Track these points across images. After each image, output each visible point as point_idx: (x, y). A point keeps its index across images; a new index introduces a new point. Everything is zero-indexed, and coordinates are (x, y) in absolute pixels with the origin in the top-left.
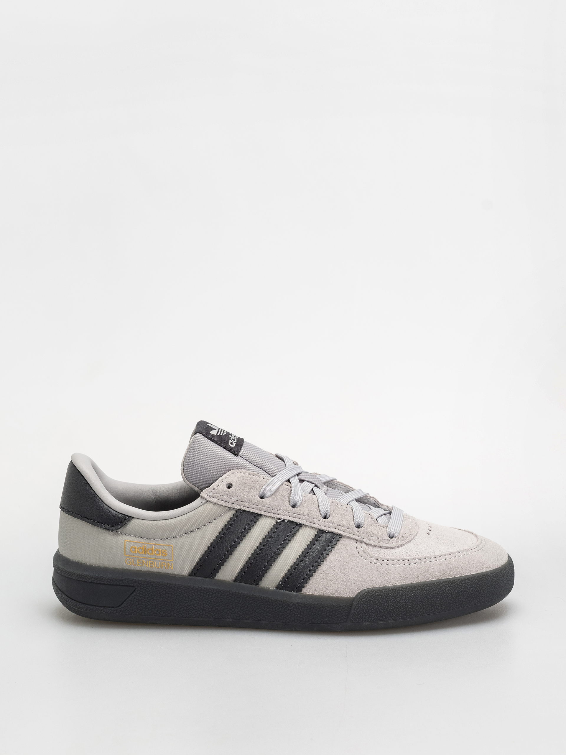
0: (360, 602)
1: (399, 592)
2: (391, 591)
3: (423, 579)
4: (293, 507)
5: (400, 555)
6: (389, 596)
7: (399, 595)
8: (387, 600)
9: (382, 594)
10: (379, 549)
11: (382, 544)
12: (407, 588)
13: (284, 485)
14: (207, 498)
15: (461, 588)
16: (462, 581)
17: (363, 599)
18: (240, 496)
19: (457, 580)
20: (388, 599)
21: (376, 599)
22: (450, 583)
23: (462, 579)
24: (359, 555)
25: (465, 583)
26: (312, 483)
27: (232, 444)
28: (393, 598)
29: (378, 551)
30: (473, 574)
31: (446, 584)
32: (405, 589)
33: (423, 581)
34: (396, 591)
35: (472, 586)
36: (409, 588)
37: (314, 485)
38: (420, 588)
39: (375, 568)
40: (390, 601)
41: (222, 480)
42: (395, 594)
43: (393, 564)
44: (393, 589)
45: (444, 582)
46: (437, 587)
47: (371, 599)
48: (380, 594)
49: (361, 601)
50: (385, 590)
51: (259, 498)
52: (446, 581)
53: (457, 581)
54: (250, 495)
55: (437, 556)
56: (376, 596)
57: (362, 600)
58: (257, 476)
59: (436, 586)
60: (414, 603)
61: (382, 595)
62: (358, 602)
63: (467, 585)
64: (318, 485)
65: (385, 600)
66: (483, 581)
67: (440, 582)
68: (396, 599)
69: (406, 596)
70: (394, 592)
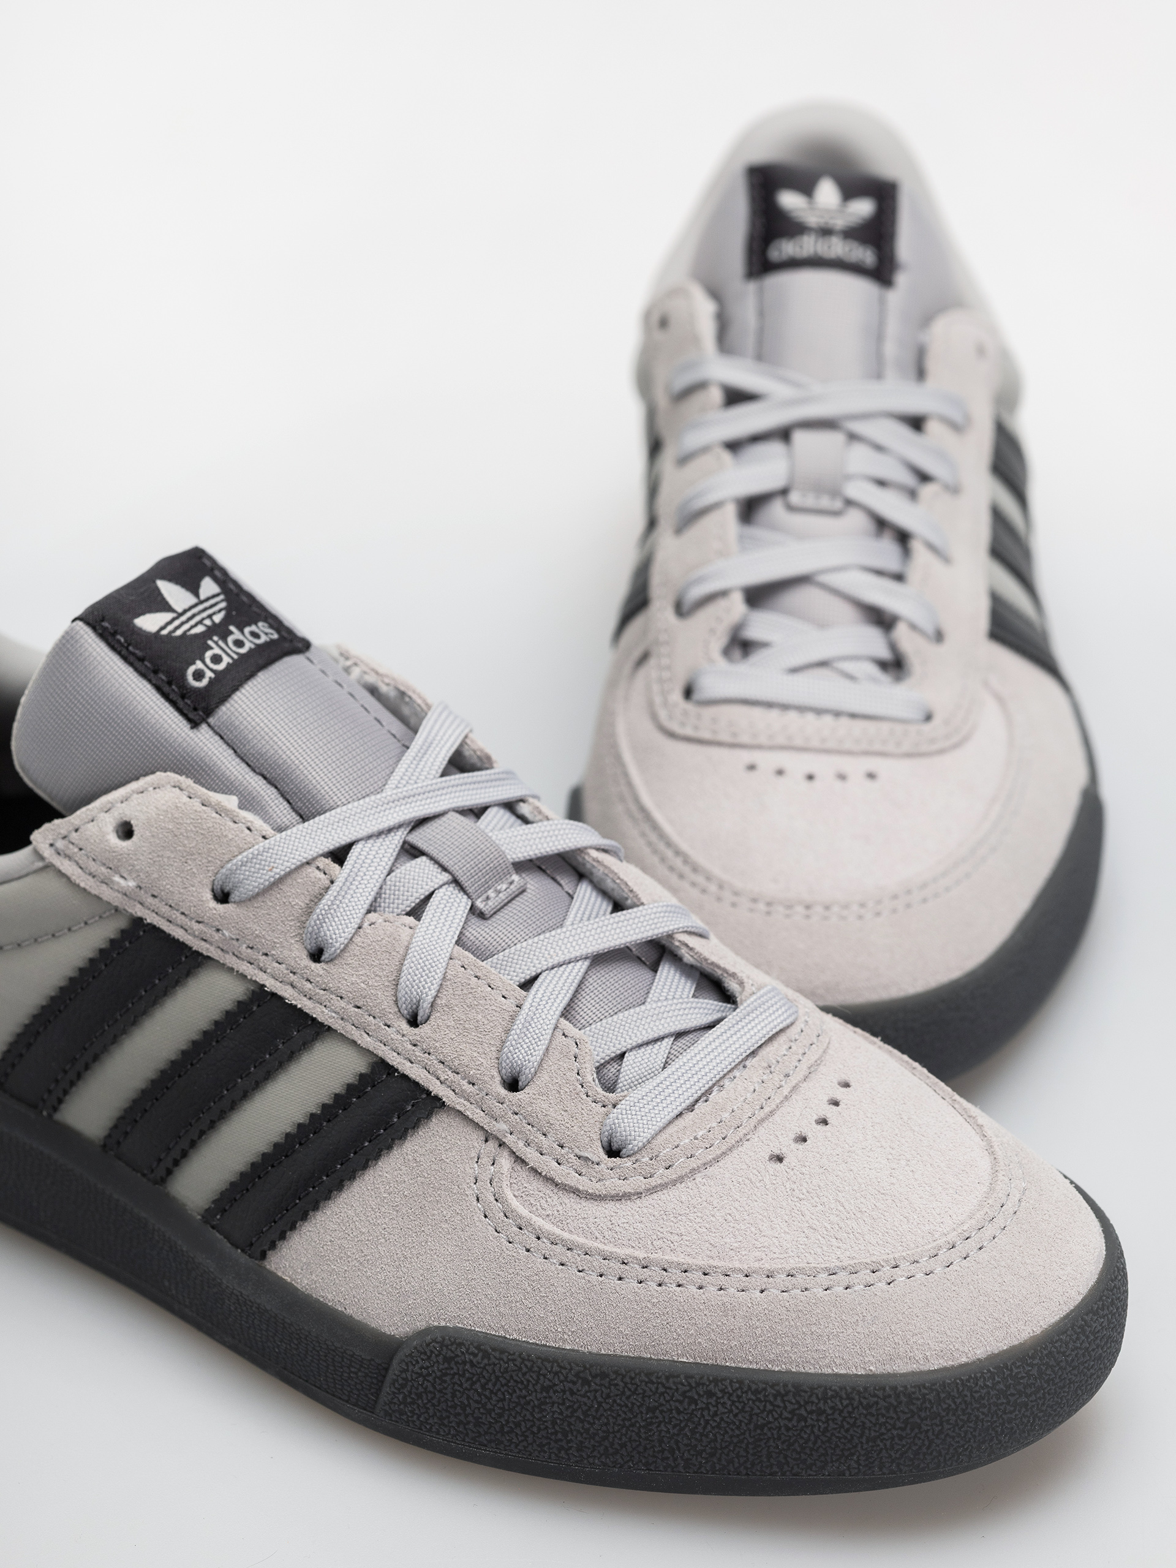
0: (411, 1368)
1: (544, 1376)
2: (518, 1363)
3: (646, 1348)
4: (317, 955)
5: (606, 1233)
6: (507, 1376)
7: (542, 1385)
8: (499, 1390)
9: (486, 1365)
10: (548, 1190)
11: (565, 1174)
12: (571, 1369)
13: (311, 870)
14: (47, 853)
15: (781, 1415)
16: (787, 1393)
17: (423, 1360)
18: (148, 875)
19: (766, 1383)
20: (502, 1386)
21: (463, 1375)
22: (737, 1389)
23: (785, 1385)
24: (472, 1190)
25: (798, 1402)
26: (445, 869)
27: (198, 675)
28: (521, 1390)
29: (541, 1194)
30: (843, 1372)
31: (722, 1391)
32: (566, 1369)
33: (645, 1356)
34: (532, 1366)
35: (823, 1418)
36: (579, 1372)
37: (446, 877)
38: (622, 1381)
39: (501, 1259)
40: (511, 1395)
41: (110, 802)
42: (527, 1376)
43: (564, 1260)
44: (523, 1359)
45: (716, 1381)
46: (685, 1392)
47: (446, 1369)
48: (478, 1363)
49: (414, 1365)
50: (497, 1354)
51: (209, 895)
52: (725, 1380)
53: (765, 1389)
54: (179, 879)
55: (734, 1270)
56: (464, 1363)
57: (417, 1362)
58: (227, 815)
59: (682, 1389)
60: (594, 1423)
61: (484, 1368)
62: (407, 1364)
63: (803, 1412)
64: (462, 879)
65: (494, 1385)
66: (873, 1410)
67: (701, 1378)
68: (530, 1395)
69: (565, 1394)
70: (524, 1369)
